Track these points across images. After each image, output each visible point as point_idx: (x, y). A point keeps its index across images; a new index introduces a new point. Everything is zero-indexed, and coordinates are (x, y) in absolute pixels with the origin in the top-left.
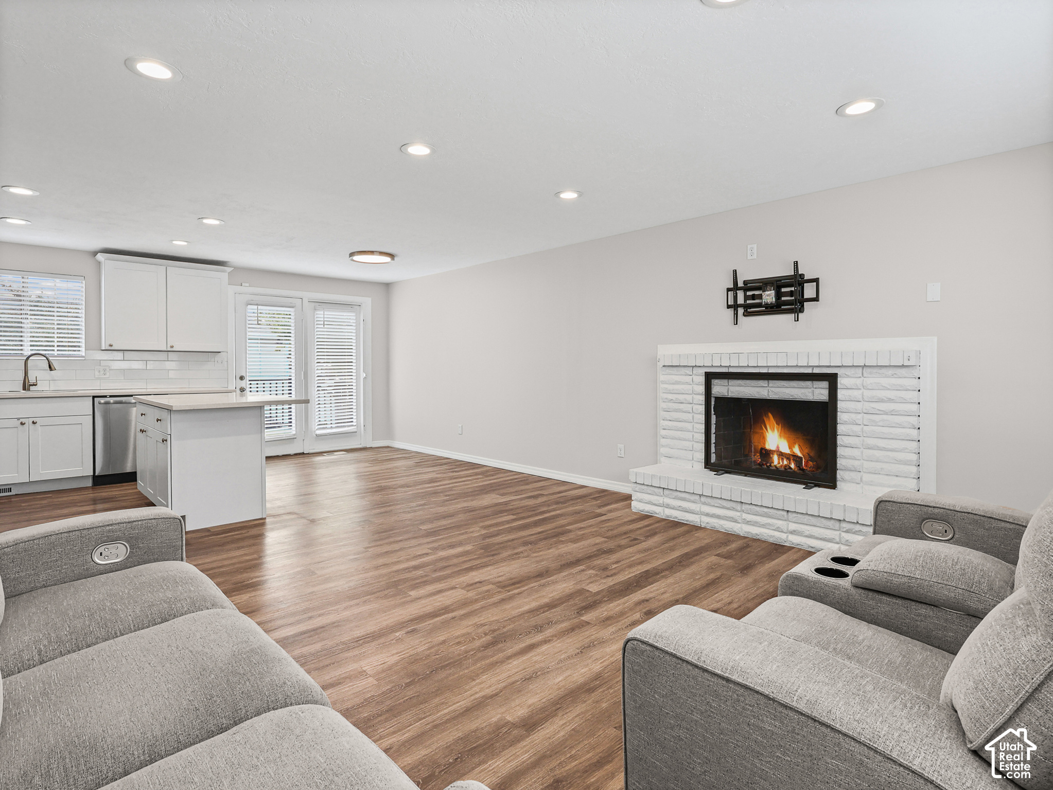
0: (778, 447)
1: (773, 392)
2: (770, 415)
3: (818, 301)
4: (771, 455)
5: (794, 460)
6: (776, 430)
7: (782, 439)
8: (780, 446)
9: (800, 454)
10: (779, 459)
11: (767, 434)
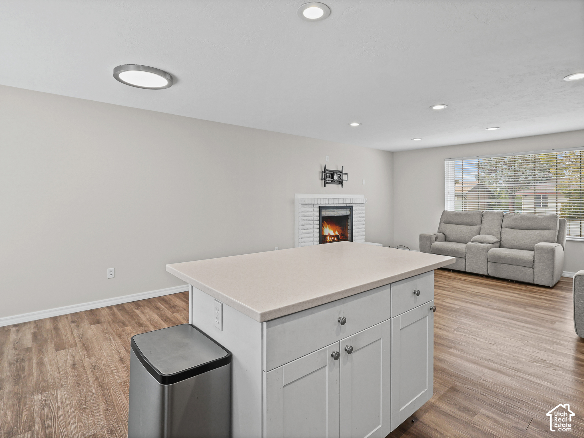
0: (329, 233)
1: (337, 213)
2: (325, 222)
3: (347, 181)
4: (326, 237)
5: (336, 237)
6: (328, 227)
7: (331, 230)
8: (330, 233)
9: (338, 234)
10: (330, 238)
11: (324, 229)
